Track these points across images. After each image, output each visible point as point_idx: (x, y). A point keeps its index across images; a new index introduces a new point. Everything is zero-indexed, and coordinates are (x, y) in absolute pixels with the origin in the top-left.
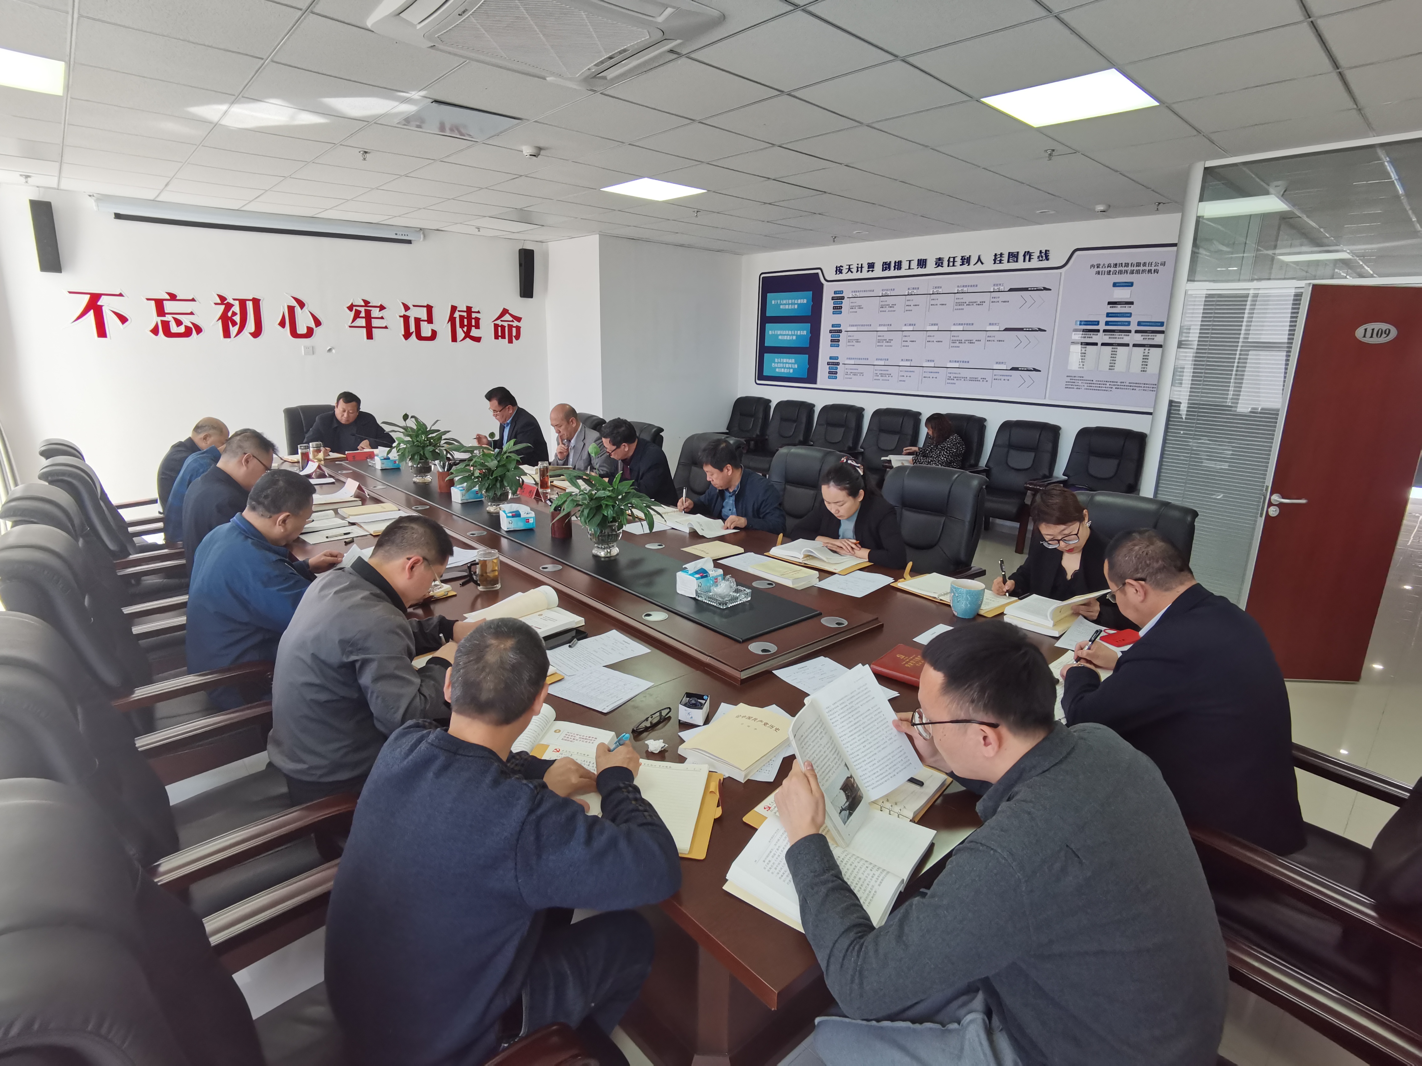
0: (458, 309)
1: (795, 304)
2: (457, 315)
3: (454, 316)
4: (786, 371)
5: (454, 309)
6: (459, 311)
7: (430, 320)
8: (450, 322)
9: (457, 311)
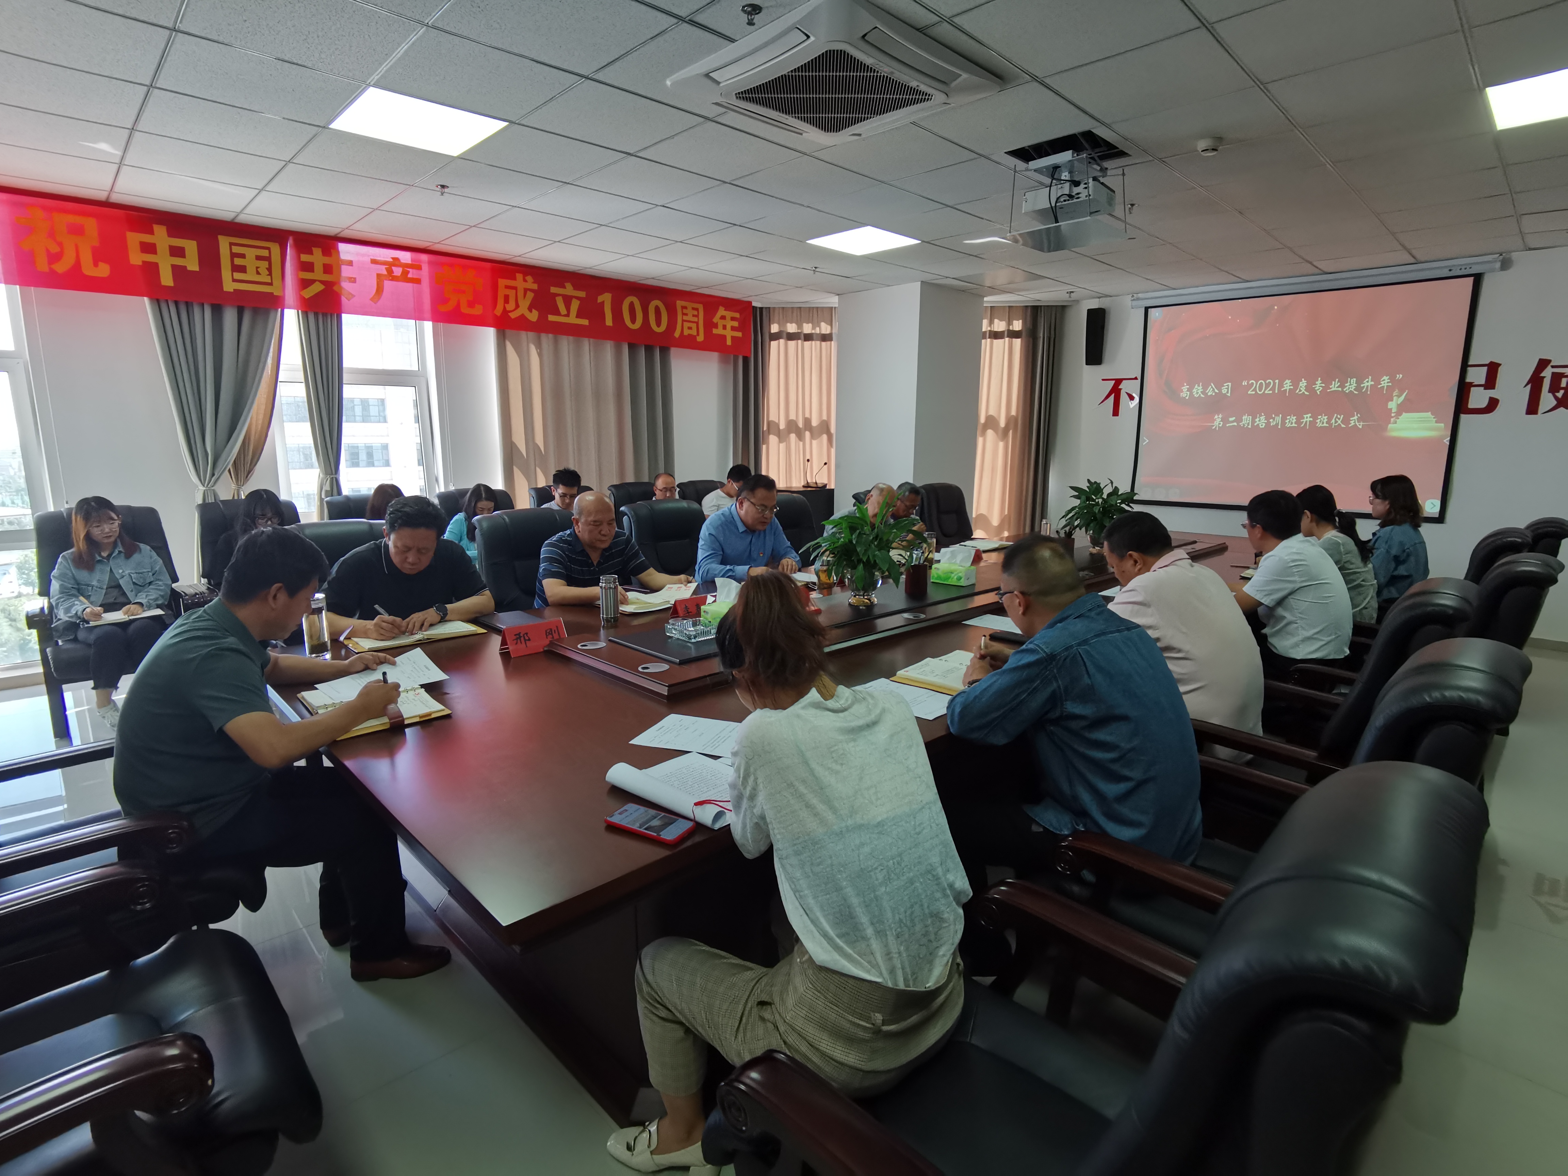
0: (1552, 364)
2: (1547, 373)
3: (1542, 375)
5: (1543, 364)
6: (1553, 367)
7: (1490, 383)
8: (1529, 386)
9: (1549, 367)
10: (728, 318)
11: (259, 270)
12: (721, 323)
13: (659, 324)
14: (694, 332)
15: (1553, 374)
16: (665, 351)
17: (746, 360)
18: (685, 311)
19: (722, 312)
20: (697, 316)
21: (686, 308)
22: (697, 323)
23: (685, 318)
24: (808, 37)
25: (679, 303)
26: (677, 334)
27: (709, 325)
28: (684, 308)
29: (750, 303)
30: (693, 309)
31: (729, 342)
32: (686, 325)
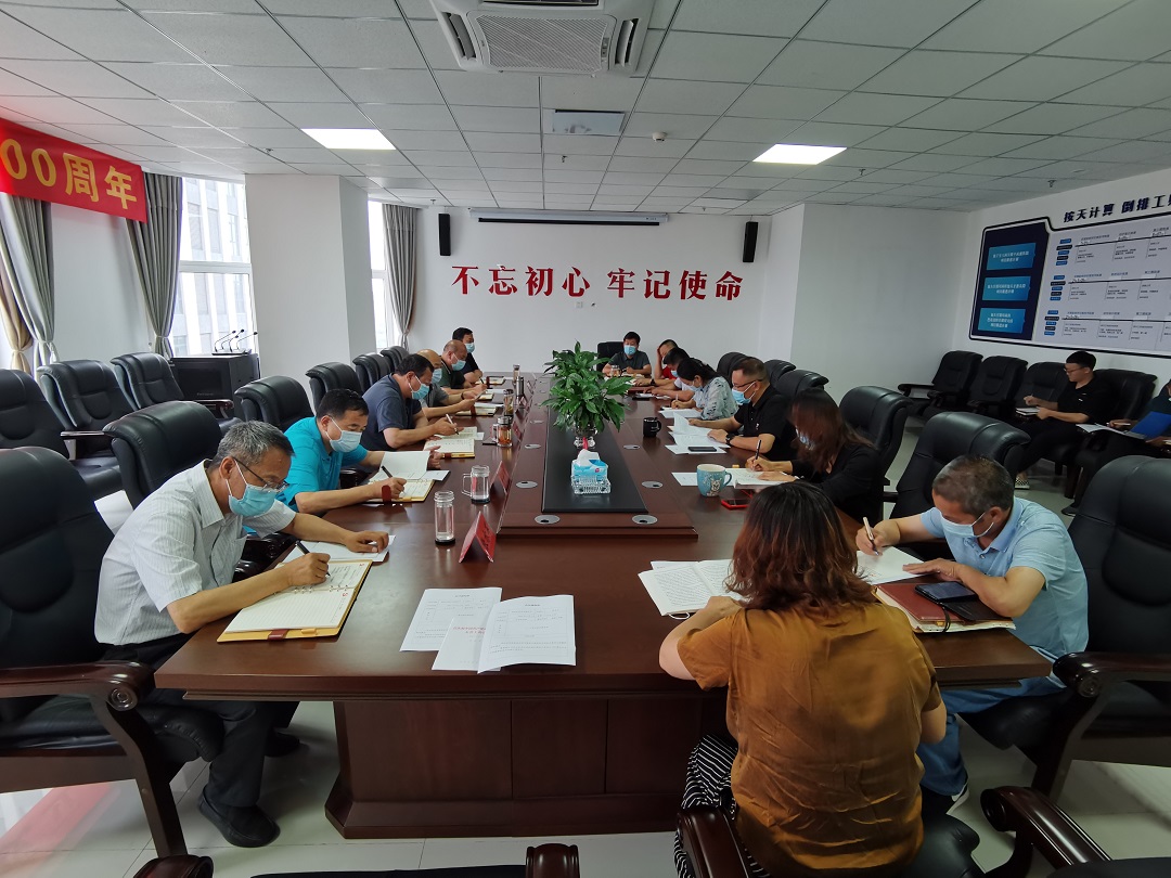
1: (1016, 257)
3: (685, 279)
4: (1001, 326)
5: (686, 273)
6: (690, 275)
7: (666, 283)
8: (681, 284)
10: (120, 180)
12: (114, 184)
13: (47, 178)
14: (87, 191)
15: (690, 279)
16: (45, 207)
18: (74, 166)
19: (112, 172)
20: (88, 173)
21: (74, 162)
22: (89, 181)
23: (75, 173)
25: (67, 156)
26: (69, 191)
28: (72, 162)
29: (139, 167)
30: (83, 164)
31: (125, 207)
32: (78, 181)
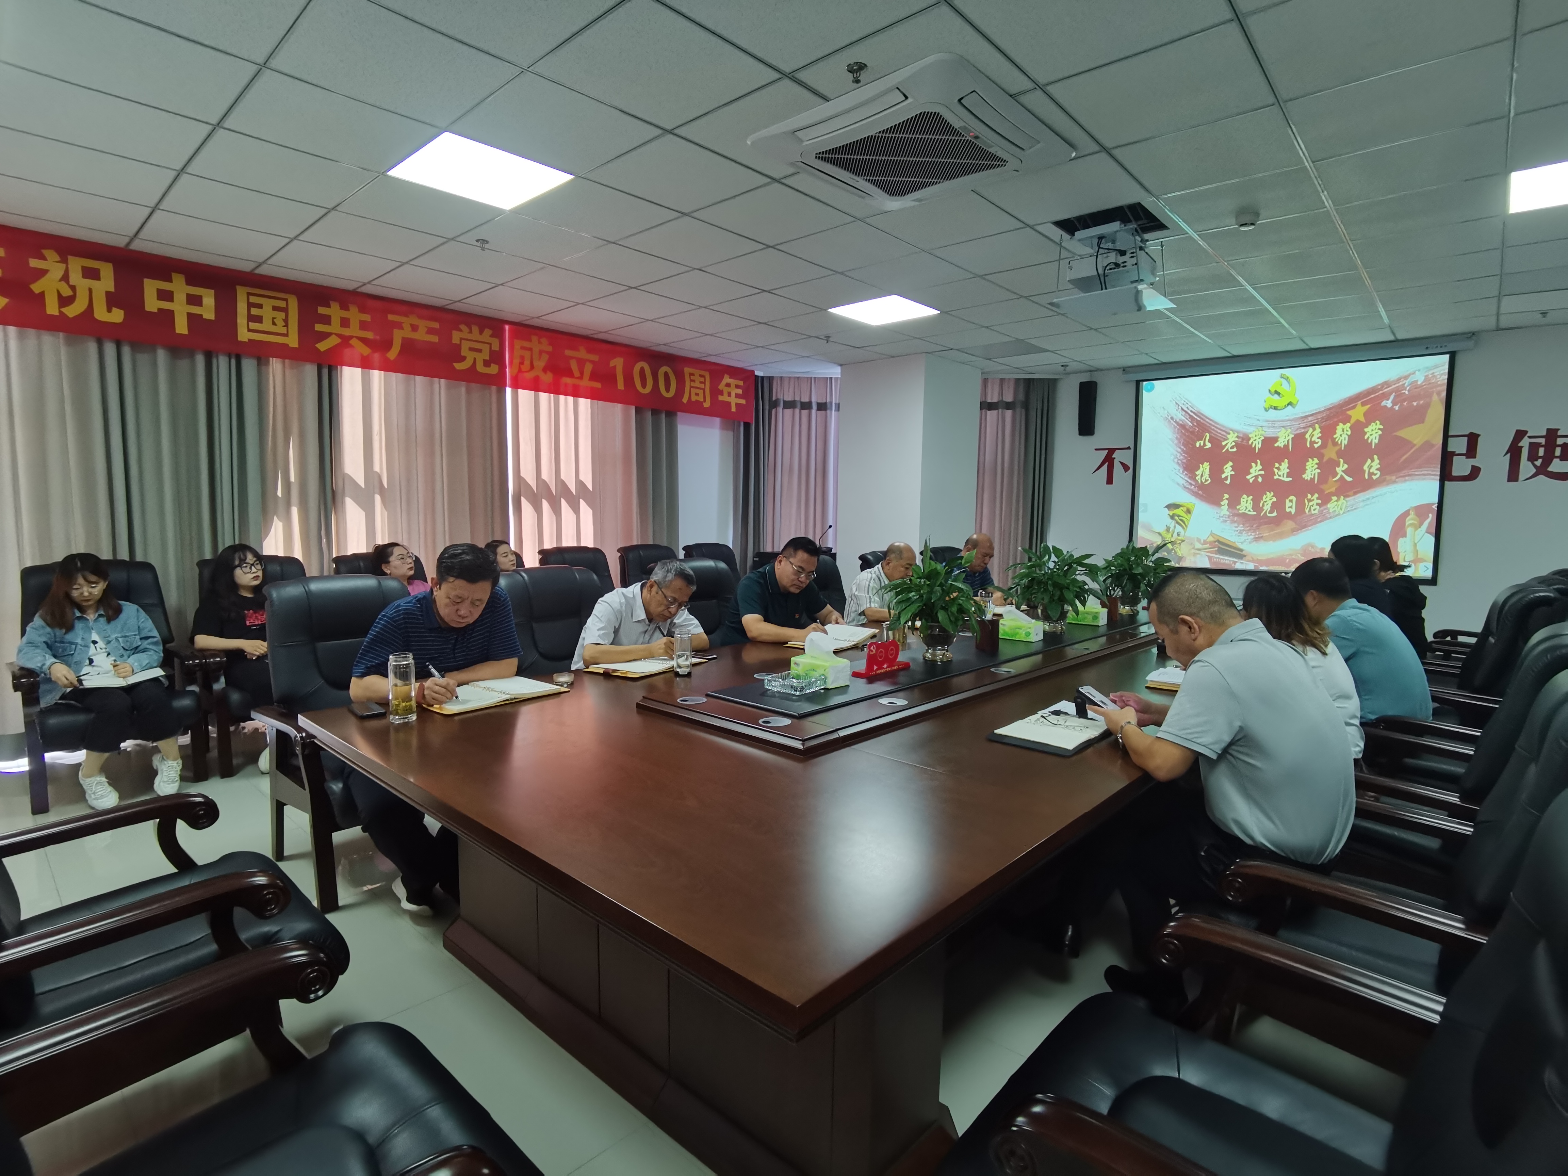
0: (1528, 434)
2: (1525, 443)
3: (1520, 445)
5: (1520, 434)
6: (1530, 437)
7: (1471, 453)
8: (1509, 455)
9: (1526, 437)
10: (733, 386)
11: (275, 320)
12: (726, 390)
13: (668, 389)
14: (701, 399)
15: (1531, 444)
16: (671, 414)
17: (747, 426)
18: (692, 378)
19: (727, 379)
20: (704, 383)
21: (693, 375)
22: (704, 390)
23: (693, 384)
24: (906, 98)
25: (687, 370)
26: (685, 400)
27: (715, 392)
28: (691, 374)
29: (753, 372)
30: (701, 376)
31: (733, 409)
32: (694, 391)
